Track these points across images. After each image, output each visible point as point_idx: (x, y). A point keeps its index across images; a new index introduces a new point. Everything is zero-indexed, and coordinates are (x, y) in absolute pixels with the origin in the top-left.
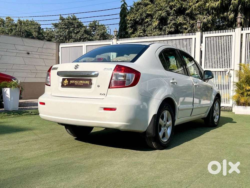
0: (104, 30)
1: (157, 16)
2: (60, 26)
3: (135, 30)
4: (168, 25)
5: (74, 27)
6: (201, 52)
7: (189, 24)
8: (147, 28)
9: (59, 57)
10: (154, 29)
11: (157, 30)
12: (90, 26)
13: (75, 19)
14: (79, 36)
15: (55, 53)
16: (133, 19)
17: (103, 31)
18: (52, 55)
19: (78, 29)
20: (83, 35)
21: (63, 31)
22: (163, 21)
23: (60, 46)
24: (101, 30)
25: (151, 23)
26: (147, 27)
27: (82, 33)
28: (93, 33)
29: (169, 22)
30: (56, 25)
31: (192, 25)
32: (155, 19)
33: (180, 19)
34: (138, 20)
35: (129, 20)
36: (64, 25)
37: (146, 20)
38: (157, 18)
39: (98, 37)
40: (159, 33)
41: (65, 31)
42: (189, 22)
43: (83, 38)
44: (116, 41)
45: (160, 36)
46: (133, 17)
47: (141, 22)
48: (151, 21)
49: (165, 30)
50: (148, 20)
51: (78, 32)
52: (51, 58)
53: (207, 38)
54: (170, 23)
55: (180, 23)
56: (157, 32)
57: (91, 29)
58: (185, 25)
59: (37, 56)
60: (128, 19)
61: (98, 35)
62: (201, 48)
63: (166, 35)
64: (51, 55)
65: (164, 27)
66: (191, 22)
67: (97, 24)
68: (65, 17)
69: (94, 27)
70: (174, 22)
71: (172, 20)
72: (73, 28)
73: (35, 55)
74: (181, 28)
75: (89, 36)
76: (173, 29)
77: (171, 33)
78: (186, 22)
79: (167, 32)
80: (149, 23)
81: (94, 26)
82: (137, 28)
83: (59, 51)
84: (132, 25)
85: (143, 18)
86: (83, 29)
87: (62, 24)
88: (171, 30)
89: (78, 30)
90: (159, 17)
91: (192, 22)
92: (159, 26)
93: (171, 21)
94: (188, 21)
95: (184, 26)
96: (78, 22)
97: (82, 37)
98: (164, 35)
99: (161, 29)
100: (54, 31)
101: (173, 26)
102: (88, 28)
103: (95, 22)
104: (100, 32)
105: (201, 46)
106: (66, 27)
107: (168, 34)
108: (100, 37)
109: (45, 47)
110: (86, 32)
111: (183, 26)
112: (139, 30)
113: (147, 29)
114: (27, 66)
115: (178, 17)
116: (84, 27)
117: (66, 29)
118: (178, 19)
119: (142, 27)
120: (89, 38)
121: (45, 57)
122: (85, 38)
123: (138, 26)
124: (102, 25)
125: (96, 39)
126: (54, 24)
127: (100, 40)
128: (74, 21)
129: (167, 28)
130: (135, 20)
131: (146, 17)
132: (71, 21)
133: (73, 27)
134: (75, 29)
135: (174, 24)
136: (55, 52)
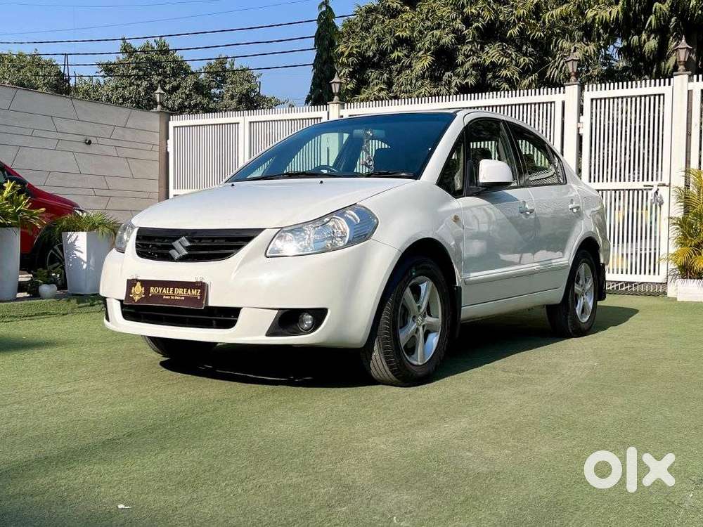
0: (250, 82)
1: (427, 44)
2: (122, 70)
3: (362, 83)
4: (459, 70)
5: (165, 75)
6: (580, 138)
7: (517, 65)
8: (398, 75)
9: (167, 154)
10: (417, 81)
11: (427, 82)
12: (208, 72)
13: (164, 51)
14: (177, 99)
15: (158, 143)
16: (356, 51)
17: (246, 86)
18: (149, 147)
19: (175, 80)
20: (189, 96)
21: (131, 84)
22: (444, 58)
23: (172, 124)
24: (242, 84)
25: (410, 63)
26: (399, 72)
27: (187, 92)
28: (218, 92)
29: (460, 59)
30: (109, 69)
31: (523, 68)
32: (422, 52)
33: (492, 53)
34: (371, 54)
35: (346, 54)
36: (133, 69)
37: (393, 56)
38: (429, 50)
39: (234, 103)
40: (435, 91)
41: (138, 86)
42: (516, 61)
43: (190, 104)
44: (339, 109)
45: (437, 97)
46: (357, 47)
47: (380, 61)
48: (408, 57)
49: (450, 82)
50: (400, 54)
51: (175, 89)
52: (147, 155)
53: (594, 101)
54: (463, 63)
55: (492, 63)
56: (428, 87)
57: (213, 81)
58: (505, 69)
59: (112, 151)
60: (343, 53)
61: (232, 97)
62: (579, 129)
63: (451, 96)
64: (145, 147)
65: (447, 74)
66: (522, 60)
67: (228, 66)
68: (137, 45)
69: (221, 76)
70: (474, 59)
71: (470, 55)
72: (160, 78)
73: (104, 148)
74: (495, 77)
75: (206, 101)
76: (471, 81)
77: (464, 90)
78: (507, 60)
79: (456, 88)
80: (404, 62)
81: (220, 72)
82: (369, 78)
83: (167, 138)
84: (354, 69)
85: (387, 48)
86: (190, 80)
87: (129, 63)
88: (467, 83)
89: (175, 83)
90: (432, 48)
91: (524, 60)
92: (434, 71)
93: (467, 56)
94: (512, 58)
95: (504, 72)
96: (175, 61)
97: (186, 103)
98: (447, 97)
99: (436, 80)
100: (102, 83)
101: (474, 72)
102: (202, 76)
103: (222, 61)
104: (239, 88)
105: (579, 121)
106: (141, 73)
107: (456, 93)
108: (240, 102)
109: (129, 125)
110: (199, 88)
111: (500, 70)
112: (375, 82)
113: (398, 79)
114: (84, 176)
115: (487, 49)
116: (192, 73)
117: (139, 78)
118: (488, 53)
119: (382, 74)
120: (208, 105)
121: (128, 153)
122: (196, 105)
123: (372, 72)
124: (243, 70)
125: (226, 109)
126: (102, 65)
127: (237, 109)
128: (163, 58)
129: (453, 78)
130: (362, 55)
131: (395, 47)
132: (155, 57)
133: (159, 75)
134: (167, 80)
135: (474, 66)
136: (156, 139)
